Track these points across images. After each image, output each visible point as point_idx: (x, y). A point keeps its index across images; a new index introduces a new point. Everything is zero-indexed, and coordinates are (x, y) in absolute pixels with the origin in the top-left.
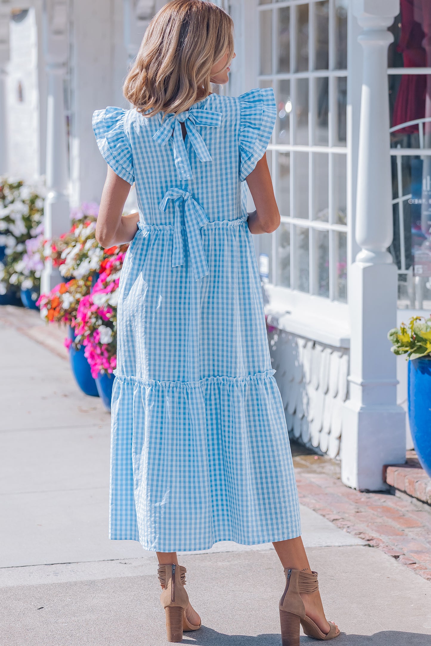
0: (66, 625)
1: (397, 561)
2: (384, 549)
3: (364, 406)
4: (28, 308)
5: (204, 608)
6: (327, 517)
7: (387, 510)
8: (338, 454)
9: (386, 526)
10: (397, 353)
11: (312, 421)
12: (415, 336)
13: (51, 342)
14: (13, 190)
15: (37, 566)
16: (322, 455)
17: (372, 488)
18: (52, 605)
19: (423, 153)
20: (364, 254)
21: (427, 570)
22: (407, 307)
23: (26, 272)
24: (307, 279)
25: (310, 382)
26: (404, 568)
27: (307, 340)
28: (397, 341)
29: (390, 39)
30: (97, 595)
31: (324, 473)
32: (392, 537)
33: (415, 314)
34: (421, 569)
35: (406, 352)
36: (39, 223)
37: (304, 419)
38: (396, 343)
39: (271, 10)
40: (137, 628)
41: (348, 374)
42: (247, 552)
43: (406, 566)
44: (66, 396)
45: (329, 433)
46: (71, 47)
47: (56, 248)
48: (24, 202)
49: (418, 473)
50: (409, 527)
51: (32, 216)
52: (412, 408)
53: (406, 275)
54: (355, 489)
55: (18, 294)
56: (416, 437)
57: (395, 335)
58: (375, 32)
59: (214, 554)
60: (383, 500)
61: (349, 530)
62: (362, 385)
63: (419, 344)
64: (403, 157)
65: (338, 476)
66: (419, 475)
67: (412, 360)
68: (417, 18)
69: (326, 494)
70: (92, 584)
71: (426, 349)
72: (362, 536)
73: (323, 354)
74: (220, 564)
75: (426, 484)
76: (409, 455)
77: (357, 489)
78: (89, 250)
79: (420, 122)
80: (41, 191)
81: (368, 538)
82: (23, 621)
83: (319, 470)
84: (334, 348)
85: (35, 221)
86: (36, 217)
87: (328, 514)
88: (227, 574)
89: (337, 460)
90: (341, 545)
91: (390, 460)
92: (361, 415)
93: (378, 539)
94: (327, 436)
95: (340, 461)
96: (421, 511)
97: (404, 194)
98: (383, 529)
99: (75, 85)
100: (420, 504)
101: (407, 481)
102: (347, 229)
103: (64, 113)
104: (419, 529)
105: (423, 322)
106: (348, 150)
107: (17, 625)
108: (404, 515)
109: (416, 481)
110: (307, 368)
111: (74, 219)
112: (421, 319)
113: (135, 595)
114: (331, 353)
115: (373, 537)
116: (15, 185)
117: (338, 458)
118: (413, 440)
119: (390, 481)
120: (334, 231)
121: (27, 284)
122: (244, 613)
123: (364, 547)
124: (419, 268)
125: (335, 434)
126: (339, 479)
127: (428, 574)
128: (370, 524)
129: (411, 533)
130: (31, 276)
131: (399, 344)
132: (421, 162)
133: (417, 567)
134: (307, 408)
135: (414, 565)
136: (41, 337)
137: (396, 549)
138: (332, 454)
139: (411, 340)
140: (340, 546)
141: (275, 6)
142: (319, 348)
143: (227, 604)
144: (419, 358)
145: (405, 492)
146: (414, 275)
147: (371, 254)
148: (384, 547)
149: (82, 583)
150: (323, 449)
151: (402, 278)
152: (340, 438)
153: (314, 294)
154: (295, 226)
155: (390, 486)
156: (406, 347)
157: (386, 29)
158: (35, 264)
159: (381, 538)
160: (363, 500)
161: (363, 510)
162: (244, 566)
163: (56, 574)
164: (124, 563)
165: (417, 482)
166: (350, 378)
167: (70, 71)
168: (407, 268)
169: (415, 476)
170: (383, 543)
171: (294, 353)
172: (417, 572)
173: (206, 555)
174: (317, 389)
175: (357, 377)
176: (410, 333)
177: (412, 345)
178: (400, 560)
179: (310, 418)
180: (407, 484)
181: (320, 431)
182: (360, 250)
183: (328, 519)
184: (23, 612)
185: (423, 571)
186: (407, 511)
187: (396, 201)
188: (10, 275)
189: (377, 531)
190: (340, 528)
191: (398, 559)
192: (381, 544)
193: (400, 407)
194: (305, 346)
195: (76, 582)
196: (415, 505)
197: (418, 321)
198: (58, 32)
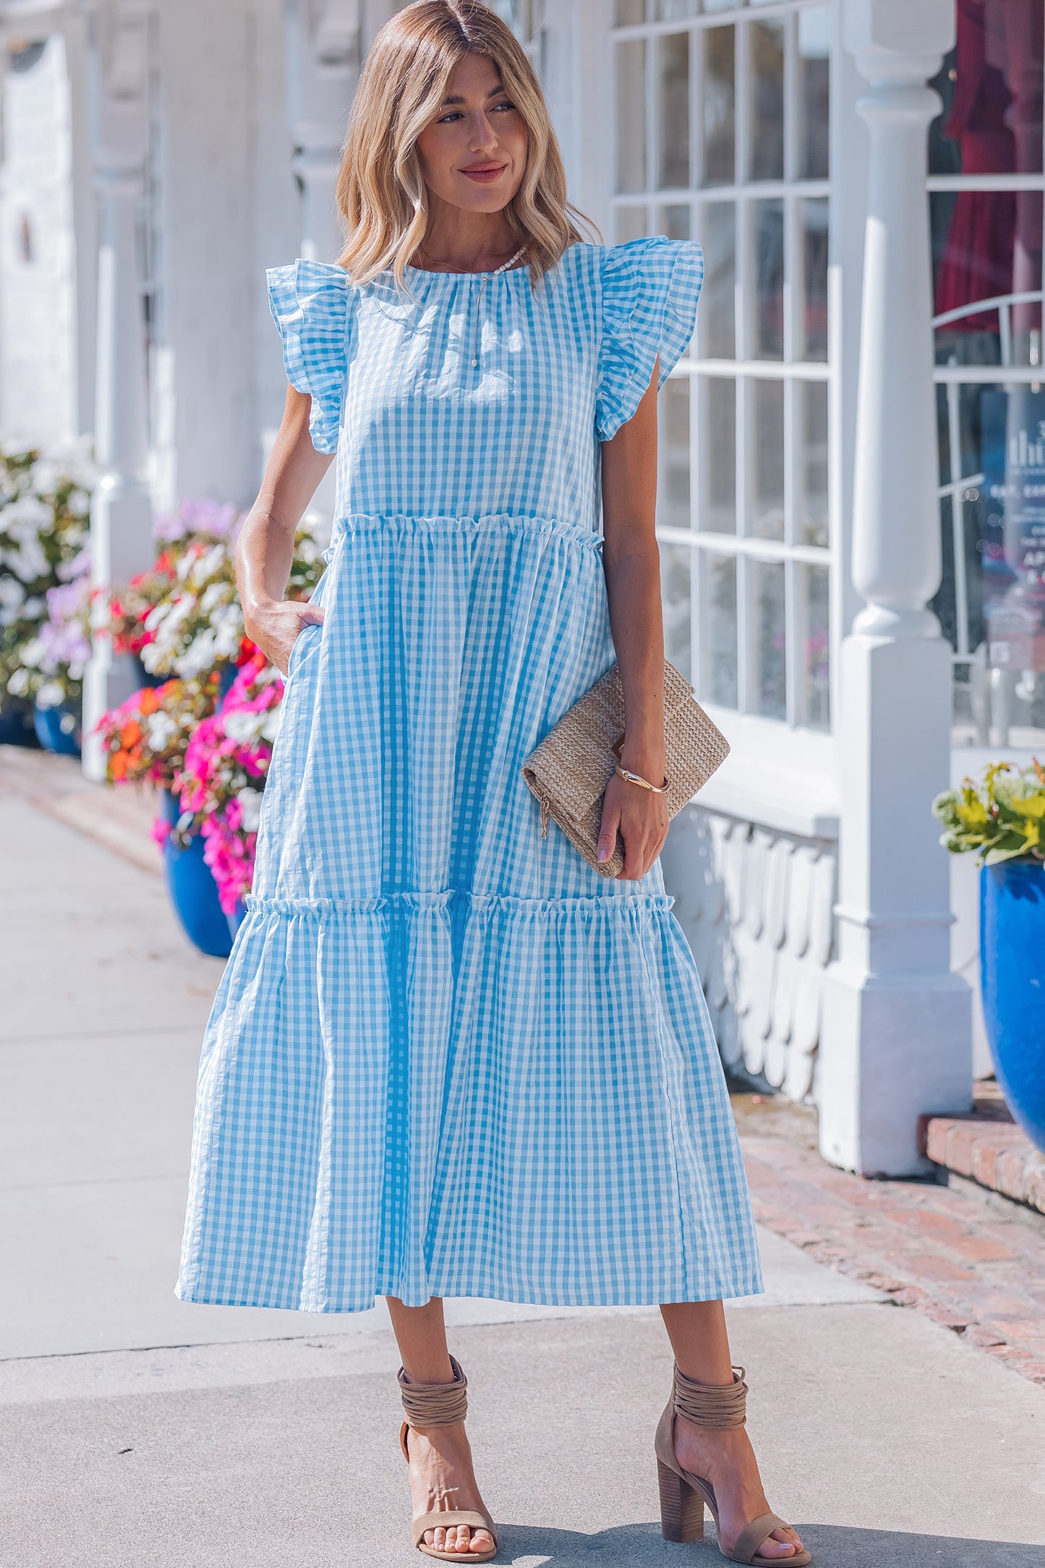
0: (188, 1489)
1: (962, 1338)
2: (929, 1311)
3: (874, 976)
4: (52, 753)
5: (512, 1450)
6: (791, 1236)
7: (931, 1224)
8: (810, 1090)
9: (930, 1257)
10: (955, 848)
11: (746, 1012)
12: (996, 808)
13: (112, 831)
14: (17, 470)
15: (110, 1354)
16: (770, 1094)
17: (893, 1170)
18: (151, 1444)
19: (1008, 376)
20: (873, 615)
21: (1033, 1360)
22: (970, 742)
23: (49, 667)
24: (733, 675)
25: (741, 920)
26: (978, 1354)
27: (735, 820)
28: (956, 821)
29: (934, 106)
30: (256, 1420)
31: (776, 1135)
32: (946, 1284)
33: (996, 759)
34: (1019, 1356)
35: (976, 846)
36: (77, 549)
37: (728, 1008)
38: (952, 826)
39: (644, 42)
40: (356, 1495)
41: (835, 899)
42: (606, 1319)
43: (983, 1350)
44: (155, 957)
45: (788, 1041)
46: (154, 129)
47: (122, 608)
48: (41, 499)
49: (1002, 1134)
50: (984, 1261)
51: (61, 532)
52: (990, 979)
53: (968, 665)
54: (853, 1171)
55: (28, 719)
56: (999, 1046)
57: (949, 807)
58: (895, 91)
59: (529, 1324)
60: (919, 1198)
61: (843, 1268)
62: (870, 925)
63: (1007, 827)
64: (963, 387)
65: (812, 1141)
66: (1006, 1138)
67: (992, 866)
68: (993, 58)
69: (785, 1184)
70: (243, 1393)
71: (1025, 839)
72: (874, 1280)
73: (774, 854)
74: (543, 1347)
75: (1023, 1159)
76: (981, 1092)
77: (859, 1171)
78: (211, 611)
79: (1001, 303)
80: (84, 474)
81: (888, 1285)
82: (86, 1481)
83: (764, 1128)
84: (798, 840)
85: (67, 546)
86: (71, 535)
87: (793, 1231)
88: (561, 1371)
89: (806, 1105)
90: (826, 1301)
91: (936, 1103)
92: (866, 996)
93: (913, 1288)
94: (781, 1048)
95: (815, 1106)
96: (1010, 1222)
97: (966, 474)
98: (925, 1265)
99: (163, 221)
100: (1008, 1205)
101: (976, 1152)
102: (831, 558)
103: (138, 288)
104: (1009, 1265)
105: (1014, 775)
106: (831, 372)
107: (73, 1490)
108: (971, 1233)
109: (998, 1151)
110: (733, 890)
111: (163, 539)
112: (1012, 768)
113: (346, 1419)
114: (793, 852)
115: (900, 1283)
116: (21, 459)
117: (809, 1100)
118: (993, 1054)
119: (935, 1152)
120: (797, 563)
121: (51, 695)
122: (607, 1460)
123: (882, 1307)
124: (1000, 650)
125: (803, 1041)
126: (814, 1148)
127: (1035, 1369)
128: (892, 1254)
129: (990, 1274)
130: (59, 676)
131: (960, 828)
132: (1004, 398)
133: (1010, 1352)
134: (735, 984)
135: (1002, 1347)
136: (87, 819)
137: (957, 1310)
138: (795, 1090)
139: (988, 817)
140: (824, 1305)
141: (653, 31)
142: (761, 839)
143: (565, 1440)
144: (1009, 861)
145: (972, 1178)
146: (989, 666)
147: (889, 617)
148: (928, 1308)
149: (221, 1392)
150: (774, 1078)
151: (962, 673)
152: (815, 1051)
153: (749, 712)
154: (702, 551)
155: (936, 1164)
156: (977, 833)
157: (923, 83)
158: (70, 647)
159: (920, 1286)
160: (872, 1197)
161: (874, 1221)
162: (601, 1353)
163: (158, 1372)
164: (318, 1344)
165: (1002, 1153)
166: (839, 910)
167: (151, 188)
168: (972, 650)
169: (996, 1139)
170: (927, 1296)
171: (702, 852)
172: (1009, 1363)
173: (510, 1326)
174: (758, 936)
175: (856, 906)
176: (985, 801)
177: (989, 829)
178: (969, 1336)
179: (741, 1006)
180: (977, 1160)
181: (767, 1036)
182: (862, 606)
183: (792, 1242)
184: (85, 1461)
185: (1023, 1362)
186: (979, 1223)
187: (946, 491)
188: (10, 673)
189: (911, 1270)
190: (821, 1262)
191: (964, 1334)
192: (921, 1300)
193: (959, 979)
194: (728, 836)
195: (206, 1390)
196: (997, 1210)
197: (1003, 773)
198: (124, 95)
